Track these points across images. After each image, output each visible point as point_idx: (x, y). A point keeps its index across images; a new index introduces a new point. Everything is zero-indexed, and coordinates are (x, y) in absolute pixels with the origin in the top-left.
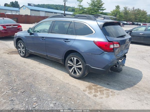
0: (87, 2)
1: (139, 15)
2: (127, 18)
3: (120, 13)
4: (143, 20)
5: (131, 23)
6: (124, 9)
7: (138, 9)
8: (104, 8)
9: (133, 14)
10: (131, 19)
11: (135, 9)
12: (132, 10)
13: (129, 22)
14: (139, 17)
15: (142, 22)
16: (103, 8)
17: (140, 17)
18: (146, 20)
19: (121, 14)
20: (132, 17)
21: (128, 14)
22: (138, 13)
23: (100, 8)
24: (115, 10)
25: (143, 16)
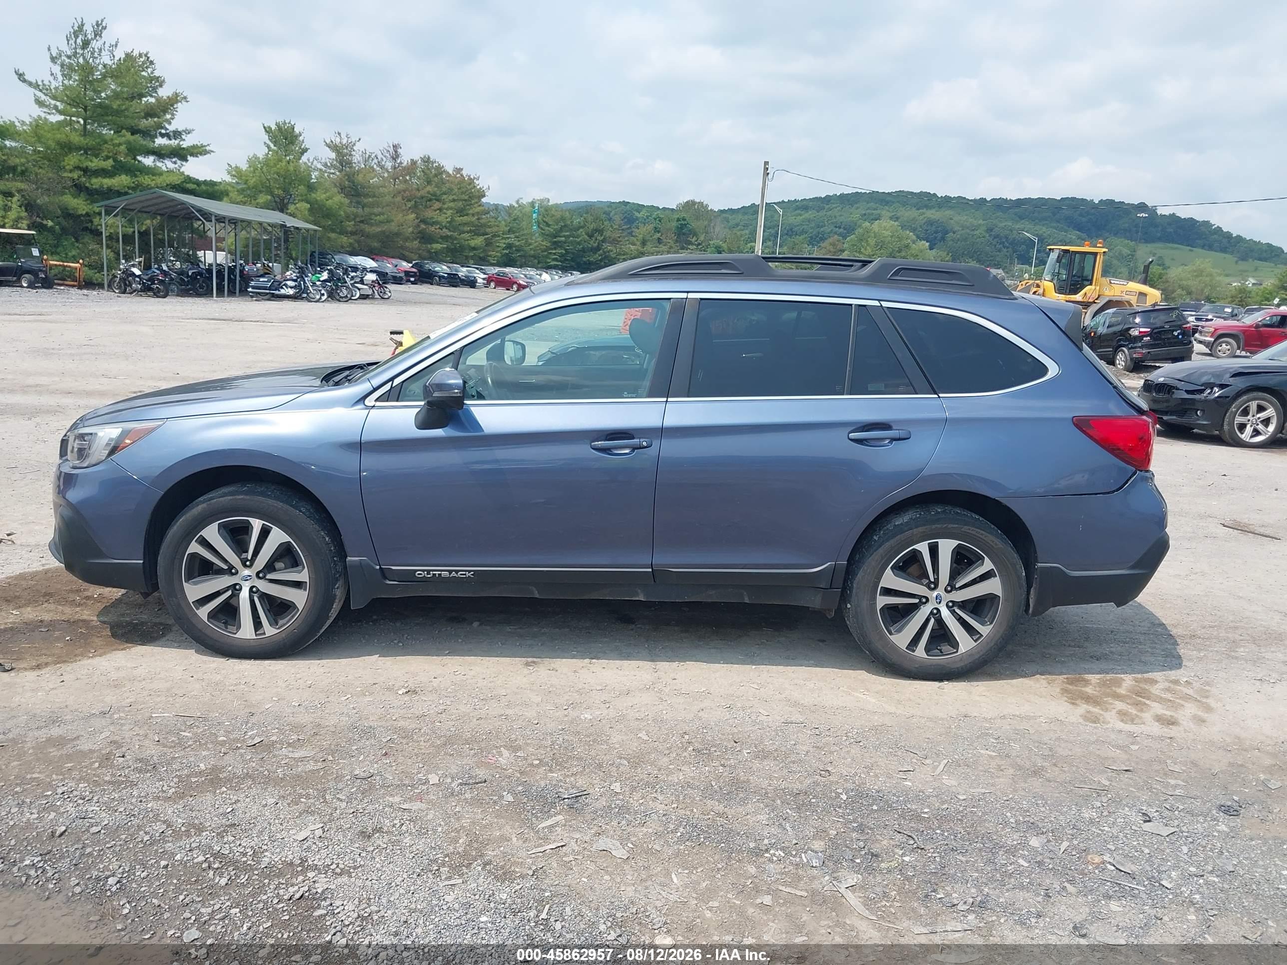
0: (21, 76)
1: (440, 209)
2: (367, 229)
3: (311, 188)
4: (473, 243)
5: (406, 266)
6: (333, 155)
7: (427, 160)
8: (187, 142)
9: (399, 199)
10: (397, 234)
11: (405, 158)
12: (389, 165)
13: (395, 261)
14: (443, 219)
15: (467, 257)
16: (177, 134)
17: (451, 226)
18: (488, 243)
19: (319, 196)
20: (399, 217)
21: (367, 196)
22: (434, 195)
23: (148, 134)
24: (266, 162)
25: (461, 212)
